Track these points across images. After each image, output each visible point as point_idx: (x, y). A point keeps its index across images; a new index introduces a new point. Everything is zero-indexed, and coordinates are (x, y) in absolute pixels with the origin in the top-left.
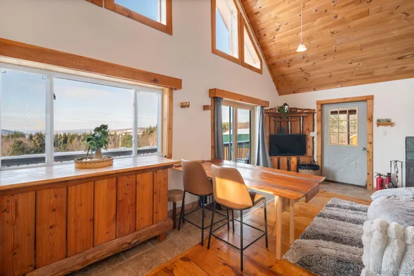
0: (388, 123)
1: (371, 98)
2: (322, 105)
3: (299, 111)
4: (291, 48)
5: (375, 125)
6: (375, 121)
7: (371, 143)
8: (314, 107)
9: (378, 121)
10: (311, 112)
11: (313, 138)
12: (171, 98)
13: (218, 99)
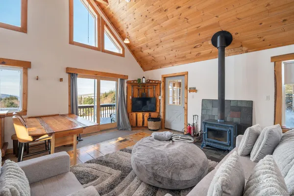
0: (194, 90)
1: (187, 73)
2: (165, 78)
3: (151, 82)
4: (139, 40)
5: (188, 91)
6: (188, 89)
7: (187, 103)
8: (161, 79)
9: (190, 88)
10: (159, 83)
11: (160, 100)
12: (25, 74)
13: (73, 74)
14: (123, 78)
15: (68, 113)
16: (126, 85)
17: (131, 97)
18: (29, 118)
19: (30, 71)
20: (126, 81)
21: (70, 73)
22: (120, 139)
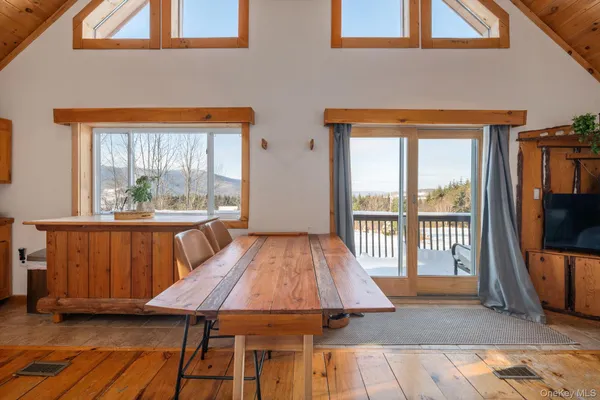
12: (246, 137)
13: (339, 127)
14: (501, 125)
15: (328, 231)
16: (514, 148)
17: (537, 194)
18: (252, 235)
19: (254, 131)
20: (514, 133)
21: (333, 124)
22: (503, 361)
